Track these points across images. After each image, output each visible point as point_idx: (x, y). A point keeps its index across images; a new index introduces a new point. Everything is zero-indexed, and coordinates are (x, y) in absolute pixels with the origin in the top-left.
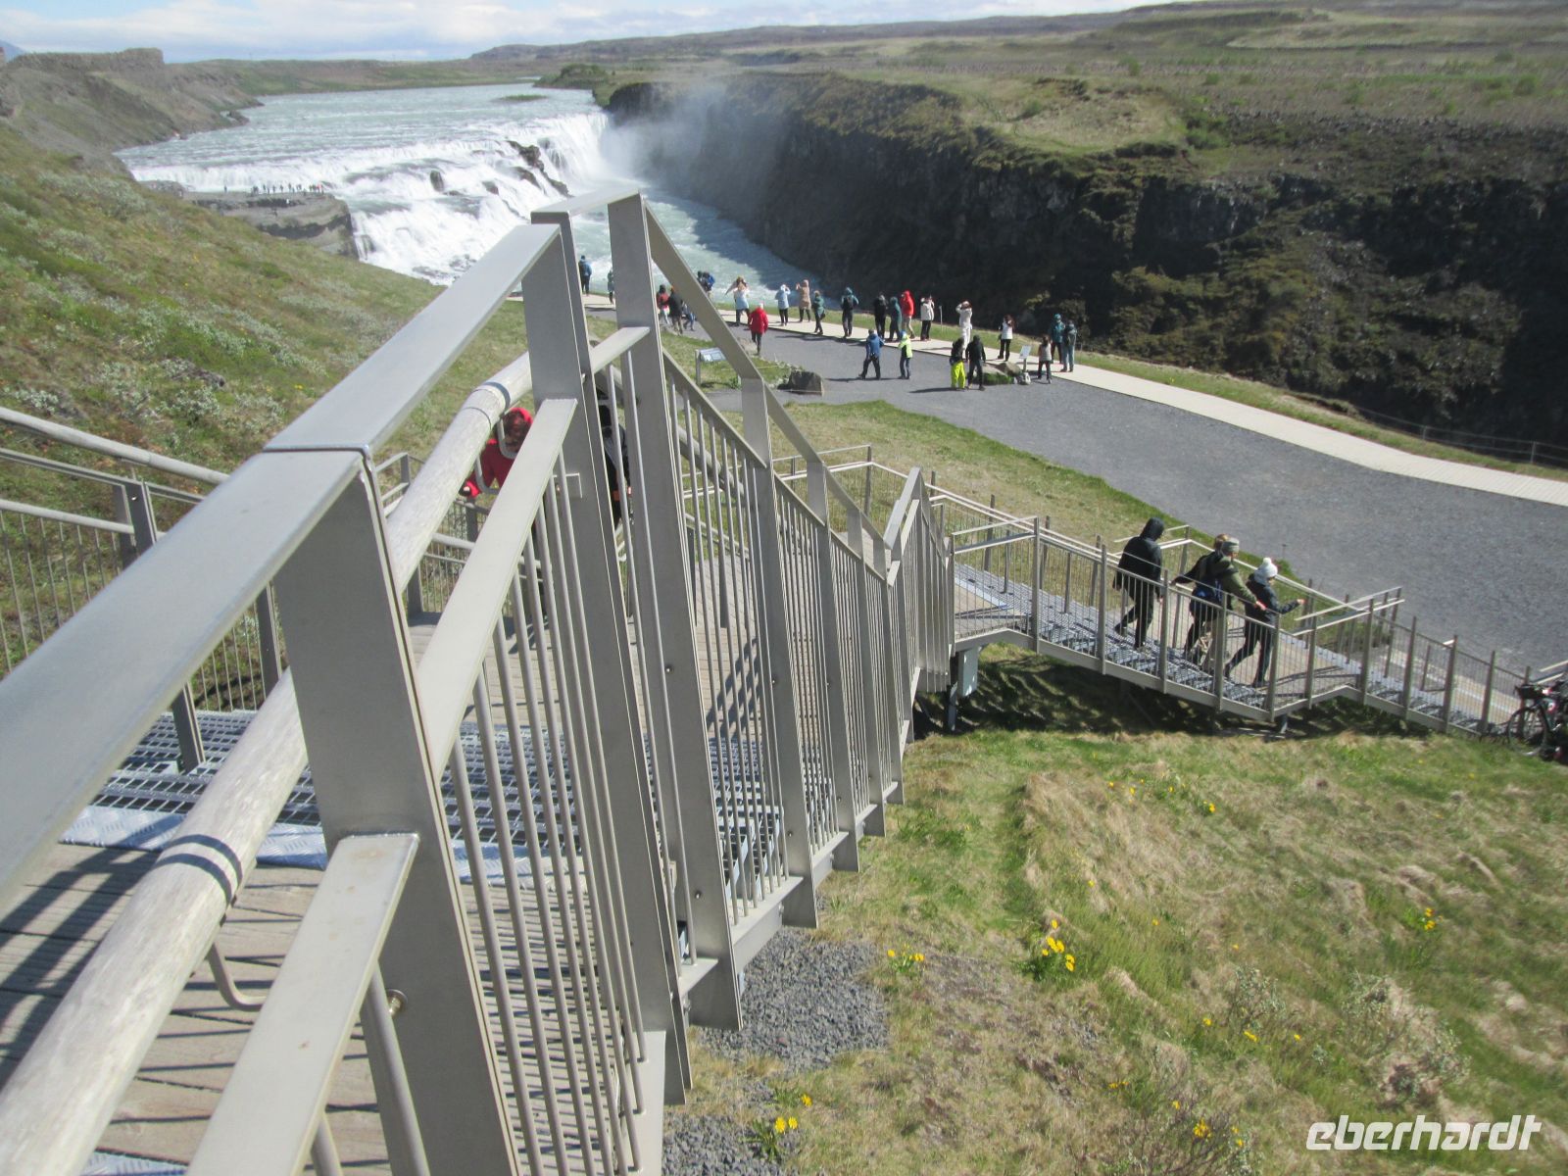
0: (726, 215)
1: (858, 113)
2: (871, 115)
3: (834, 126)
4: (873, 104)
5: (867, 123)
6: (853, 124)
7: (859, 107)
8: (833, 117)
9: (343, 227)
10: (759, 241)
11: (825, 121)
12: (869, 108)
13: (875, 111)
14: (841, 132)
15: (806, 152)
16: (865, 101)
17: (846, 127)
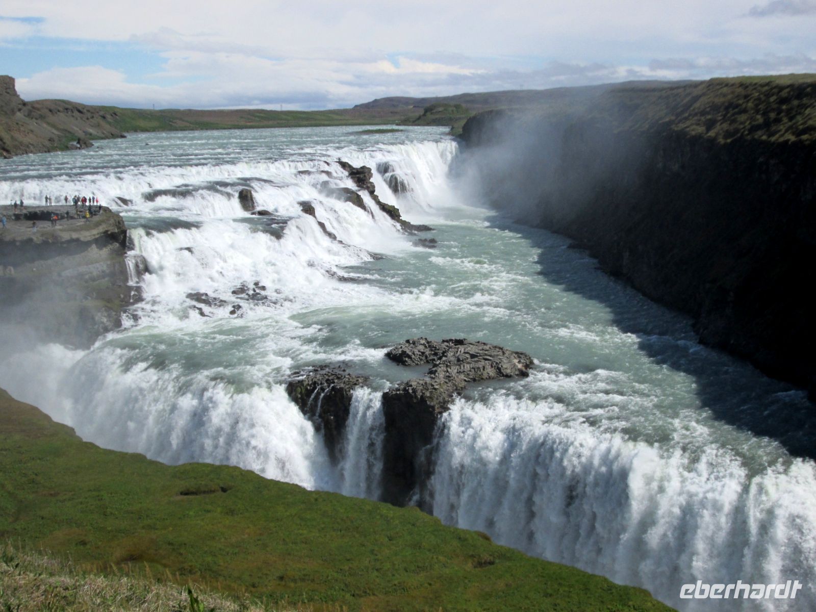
0: (578, 244)
1: (743, 117)
2: (760, 119)
3: (712, 134)
4: (762, 107)
5: (754, 129)
6: (737, 131)
7: (745, 111)
8: (710, 125)
9: (117, 245)
10: (616, 273)
11: (701, 129)
12: (757, 112)
13: (765, 114)
14: (721, 141)
15: (676, 167)
16: (750, 104)
17: (728, 134)
